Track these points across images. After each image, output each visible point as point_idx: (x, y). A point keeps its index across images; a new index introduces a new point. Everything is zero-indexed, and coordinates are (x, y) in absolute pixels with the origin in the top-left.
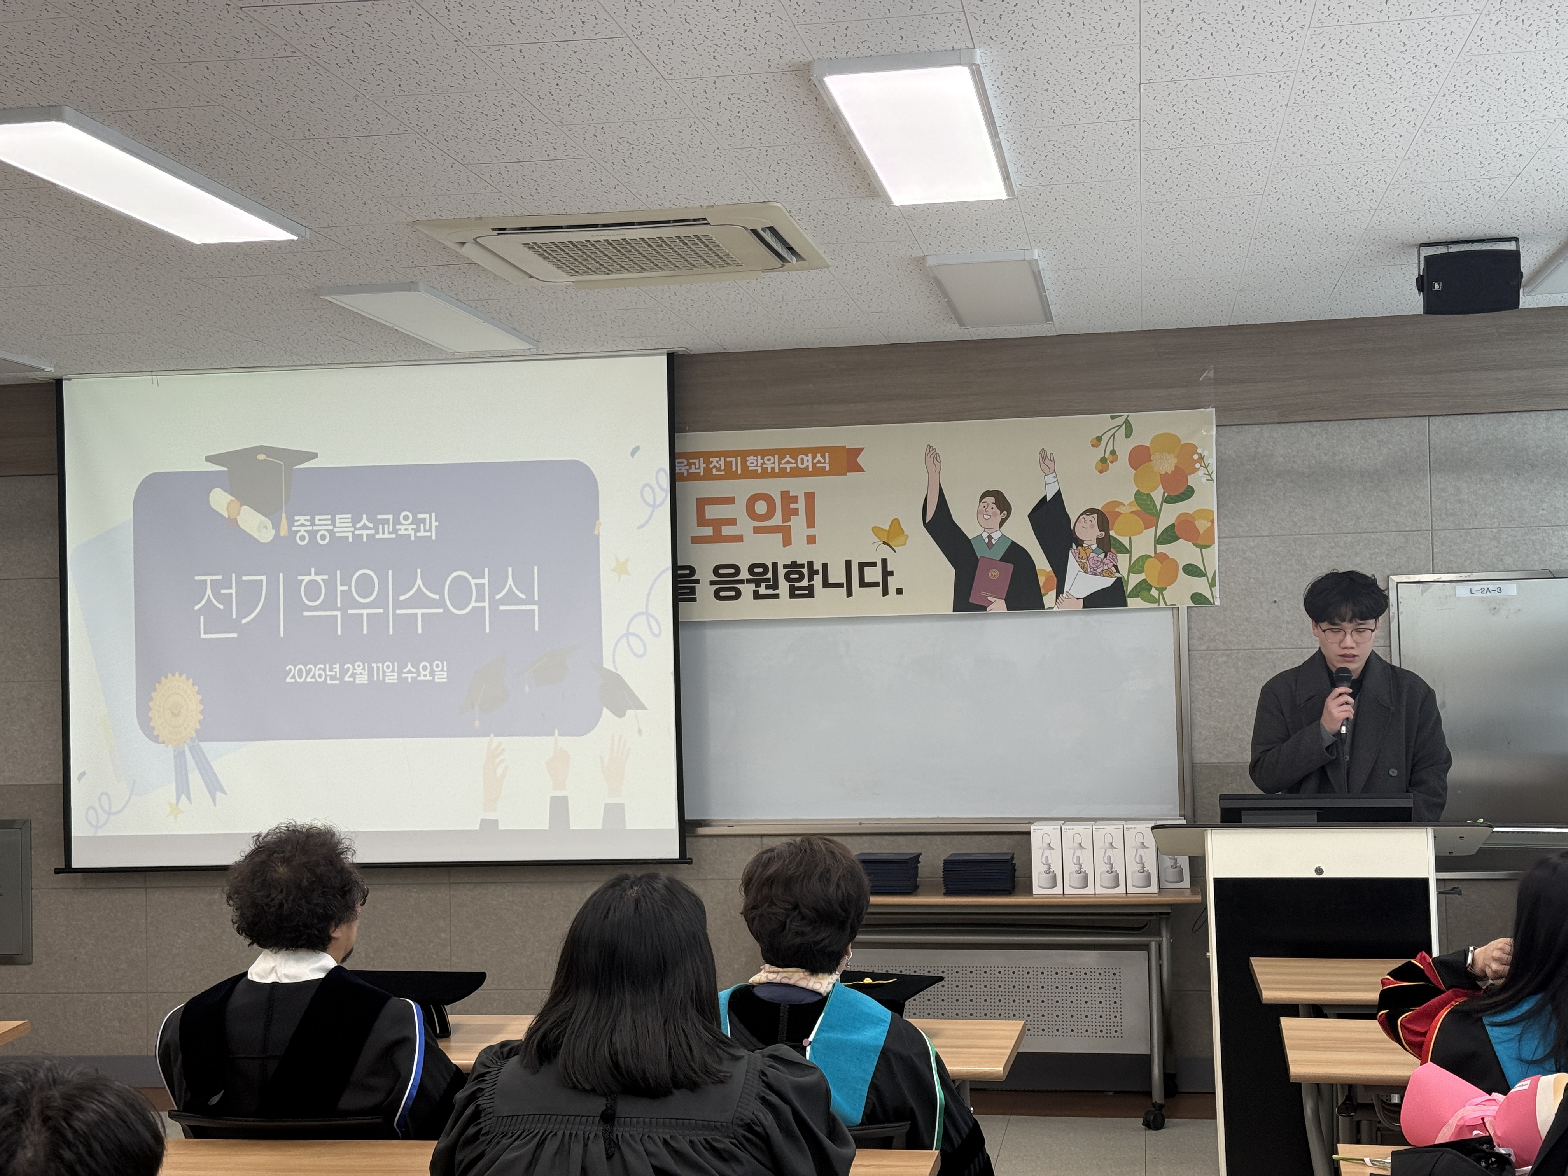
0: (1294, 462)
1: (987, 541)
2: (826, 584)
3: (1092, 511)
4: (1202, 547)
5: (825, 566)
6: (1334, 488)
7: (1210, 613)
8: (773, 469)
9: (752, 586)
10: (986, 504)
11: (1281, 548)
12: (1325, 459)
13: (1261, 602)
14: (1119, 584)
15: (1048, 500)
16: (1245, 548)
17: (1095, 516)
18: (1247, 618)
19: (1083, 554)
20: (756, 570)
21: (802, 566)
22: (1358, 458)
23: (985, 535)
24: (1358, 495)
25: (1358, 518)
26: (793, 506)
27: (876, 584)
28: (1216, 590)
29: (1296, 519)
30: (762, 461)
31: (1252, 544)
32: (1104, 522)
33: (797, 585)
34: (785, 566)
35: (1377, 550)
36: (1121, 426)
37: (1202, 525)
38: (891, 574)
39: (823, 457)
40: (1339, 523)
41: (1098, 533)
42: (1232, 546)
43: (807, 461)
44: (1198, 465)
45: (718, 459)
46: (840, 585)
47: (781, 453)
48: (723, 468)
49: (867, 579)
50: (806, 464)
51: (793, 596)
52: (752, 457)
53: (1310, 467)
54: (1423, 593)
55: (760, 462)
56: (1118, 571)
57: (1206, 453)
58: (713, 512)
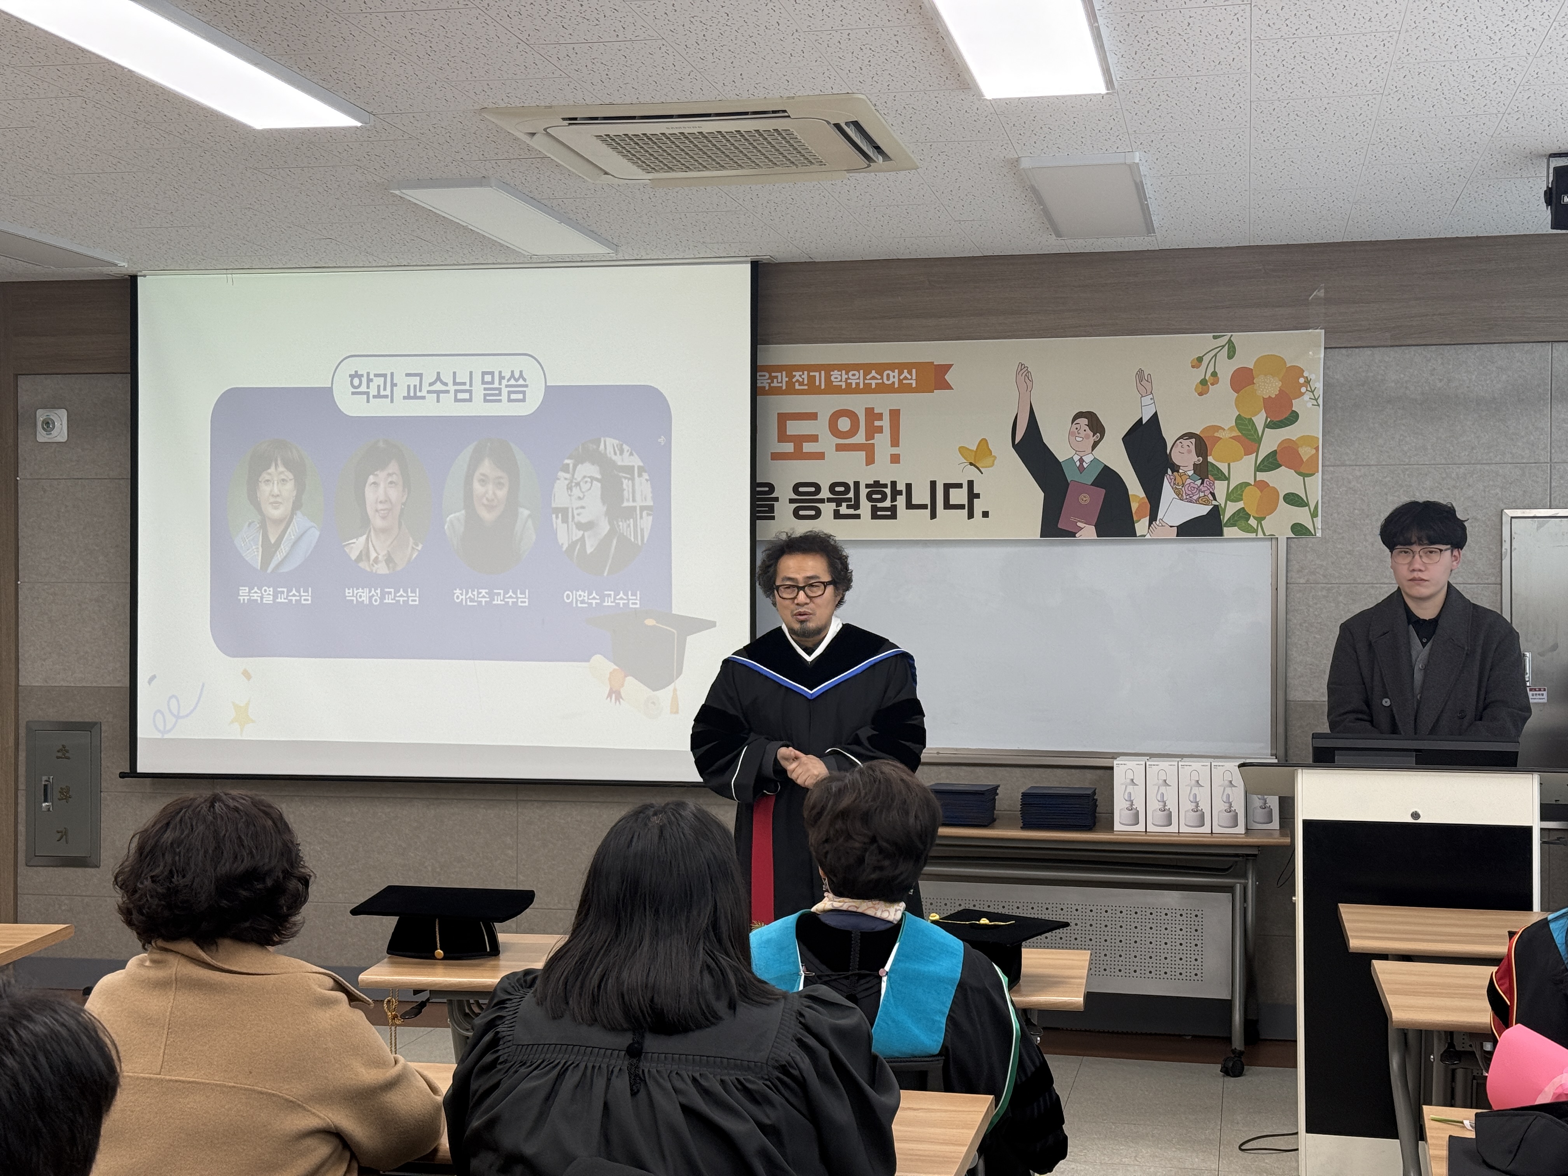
0: (1406, 388)
1: (1078, 464)
2: (910, 506)
3: (1189, 436)
4: (1304, 475)
5: (909, 486)
6: (1448, 416)
7: (1310, 545)
8: (858, 384)
9: (833, 505)
10: (1078, 426)
11: (1388, 479)
12: (1439, 385)
13: (1365, 535)
14: (1216, 512)
15: (1144, 422)
16: (1351, 477)
17: (1193, 440)
18: (1350, 551)
19: (1178, 479)
20: (838, 489)
21: (885, 486)
22: (1474, 385)
23: (1076, 458)
24: (1473, 424)
25: (1473, 448)
26: (877, 423)
27: (961, 507)
28: (1318, 521)
29: (1406, 449)
30: (847, 376)
31: (1358, 474)
32: (1202, 446)
33: (879, 505)
34: (867, 486)
35: (1491, 483)
36: (1223, 346)
37: (1305, 452)
38: (978, 496)
39: (910, 373)
40: (1452, 453)
41: (1195, 459)
42: (1336, 475)
43: (893, 377)
44: (1303, 390)
45: (801, 373)
46: (924, 507)
47: (867, 368)
48: (806, 382)
49: (953, 501)
50: (892, 380)
51: (874, 516)
52: (836, 372)
53: (1423, 394)
54: (1538, 528)
55: (844, 377)
56: (1215, 499)
57: (1312, 377)
58: (794, 428)
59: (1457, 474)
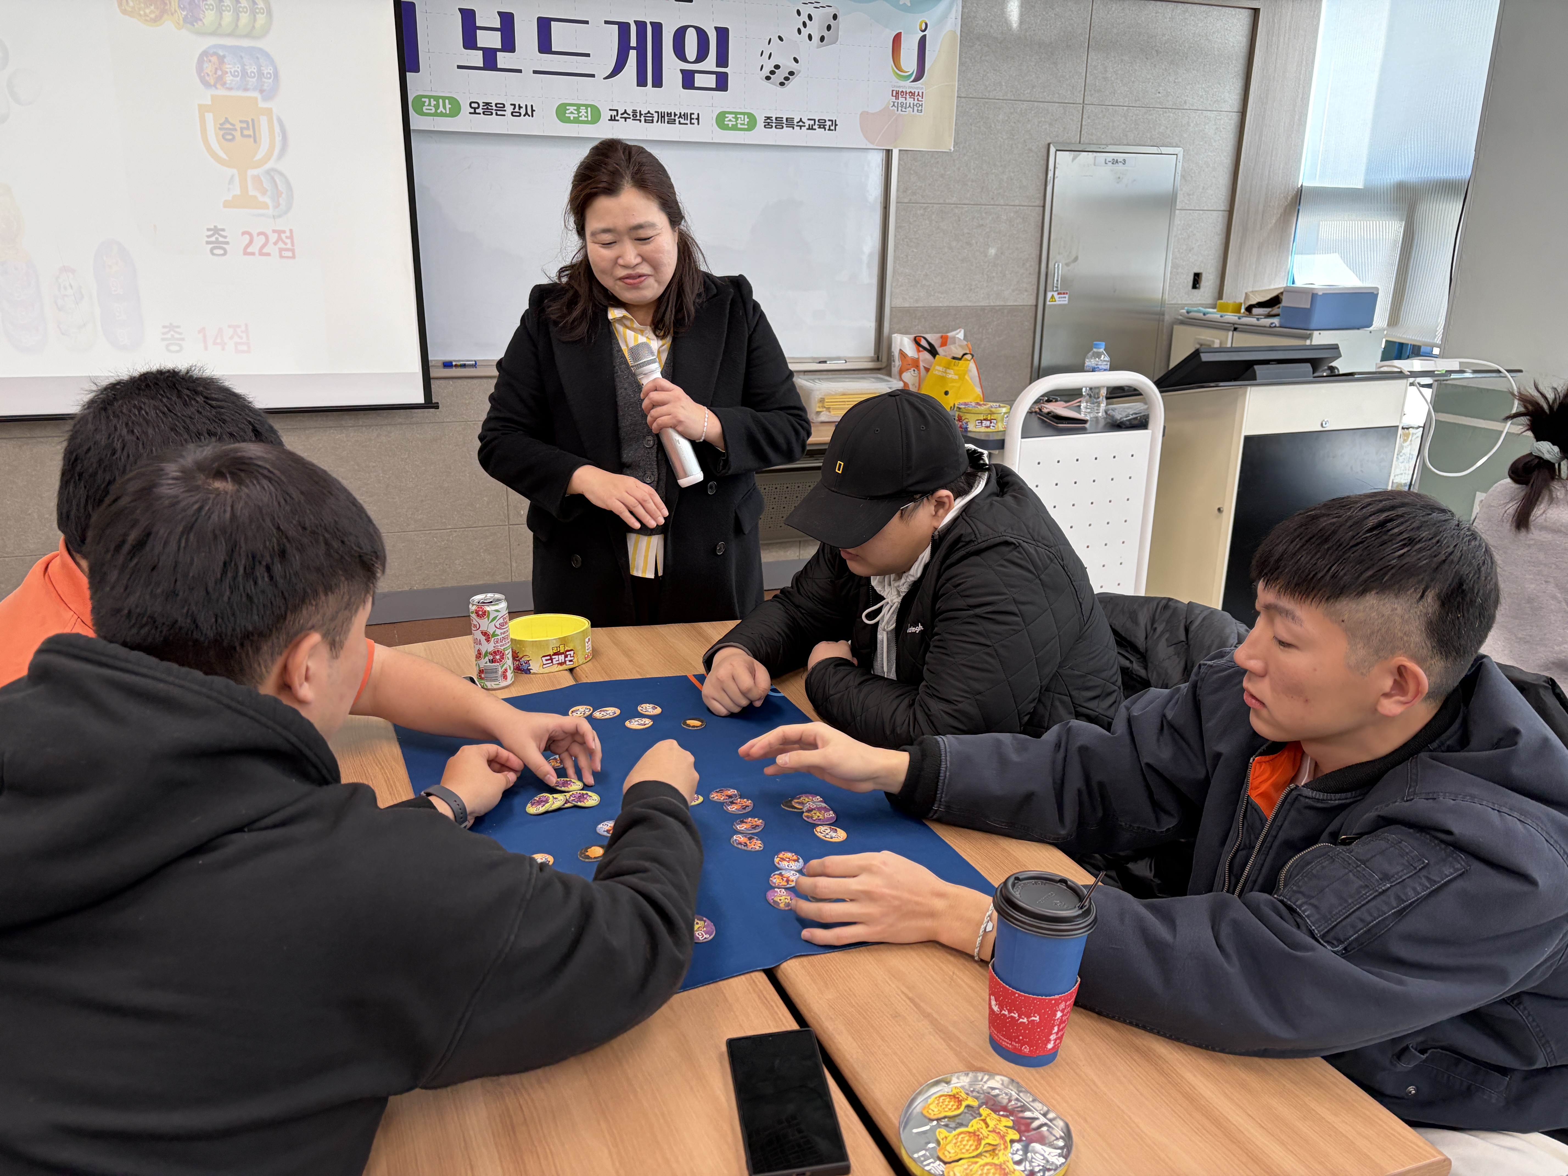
0: (991, 26)
6: (1019, 56)
7: (914, 168)
24: (1035, 65)
25: (1033, 87)
35: (1043, 119)
40: (1019, 90)
54: (1074, 159)
59: (1021, 111)
